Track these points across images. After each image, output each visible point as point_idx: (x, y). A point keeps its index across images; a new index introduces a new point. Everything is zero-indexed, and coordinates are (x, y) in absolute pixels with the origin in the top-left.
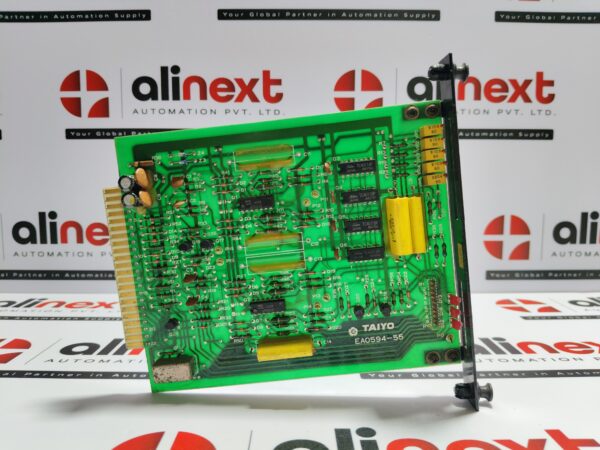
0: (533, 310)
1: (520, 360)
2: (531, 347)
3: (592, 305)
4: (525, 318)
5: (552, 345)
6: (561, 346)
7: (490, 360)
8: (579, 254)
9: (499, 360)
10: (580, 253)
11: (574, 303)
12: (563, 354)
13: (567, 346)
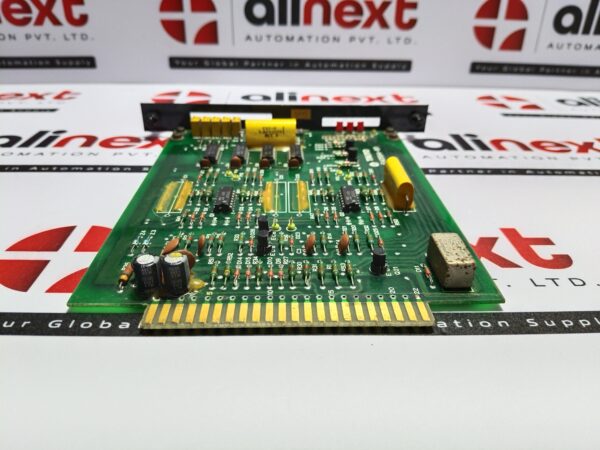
0: (515, 107)
1: (490, 157)
2: (504, 144)
3: (580, 104)
4: (507, 115)
5: (527, 143)
6: (537, 144)
7: (456, 157)
8: (578, 47)
9: (466, 157)
10: (580, 45)
11: (562, 101)
12: (537, 152)
13: (543, 145)
